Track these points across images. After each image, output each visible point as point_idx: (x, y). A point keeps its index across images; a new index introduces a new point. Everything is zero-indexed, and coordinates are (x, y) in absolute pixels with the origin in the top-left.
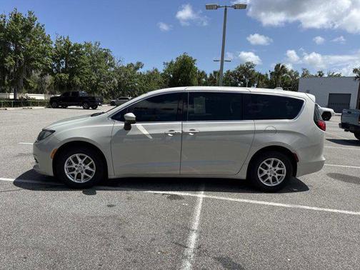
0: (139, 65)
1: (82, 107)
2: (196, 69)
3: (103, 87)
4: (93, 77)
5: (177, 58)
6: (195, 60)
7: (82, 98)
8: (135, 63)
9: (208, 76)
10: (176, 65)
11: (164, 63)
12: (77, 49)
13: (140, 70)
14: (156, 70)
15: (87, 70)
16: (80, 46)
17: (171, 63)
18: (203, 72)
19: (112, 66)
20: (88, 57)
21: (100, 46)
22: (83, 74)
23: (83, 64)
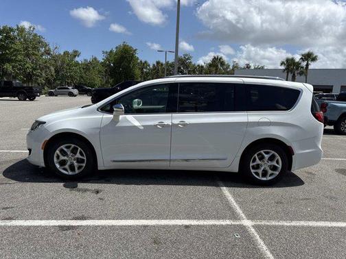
0: (76, 54)
1: (17, 98)
2: (138, 59)
3: (38, 76)
4: (28, 65)
5: (117, 48)
6: (136, 50)
7: (16, 88)
8: (71, 51)
9: (151, 67)
10: (116, 54)
11: (103, 52)
12: (7, 33)
13: (77, 59)
14: (95, 59)
15: (19, 57)
16: (11, 30)
17: (111, 52)
18: (146, 62)
19: (49, 54)
20: (21, 43)
21: (35, 32)
22: (16, 61)
23: (15, 50)
